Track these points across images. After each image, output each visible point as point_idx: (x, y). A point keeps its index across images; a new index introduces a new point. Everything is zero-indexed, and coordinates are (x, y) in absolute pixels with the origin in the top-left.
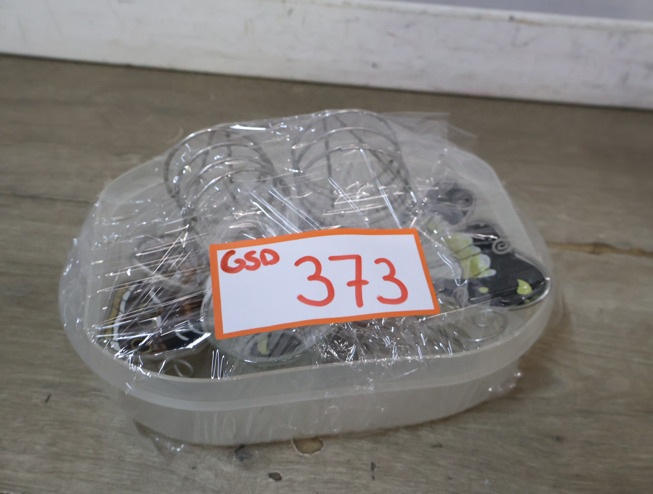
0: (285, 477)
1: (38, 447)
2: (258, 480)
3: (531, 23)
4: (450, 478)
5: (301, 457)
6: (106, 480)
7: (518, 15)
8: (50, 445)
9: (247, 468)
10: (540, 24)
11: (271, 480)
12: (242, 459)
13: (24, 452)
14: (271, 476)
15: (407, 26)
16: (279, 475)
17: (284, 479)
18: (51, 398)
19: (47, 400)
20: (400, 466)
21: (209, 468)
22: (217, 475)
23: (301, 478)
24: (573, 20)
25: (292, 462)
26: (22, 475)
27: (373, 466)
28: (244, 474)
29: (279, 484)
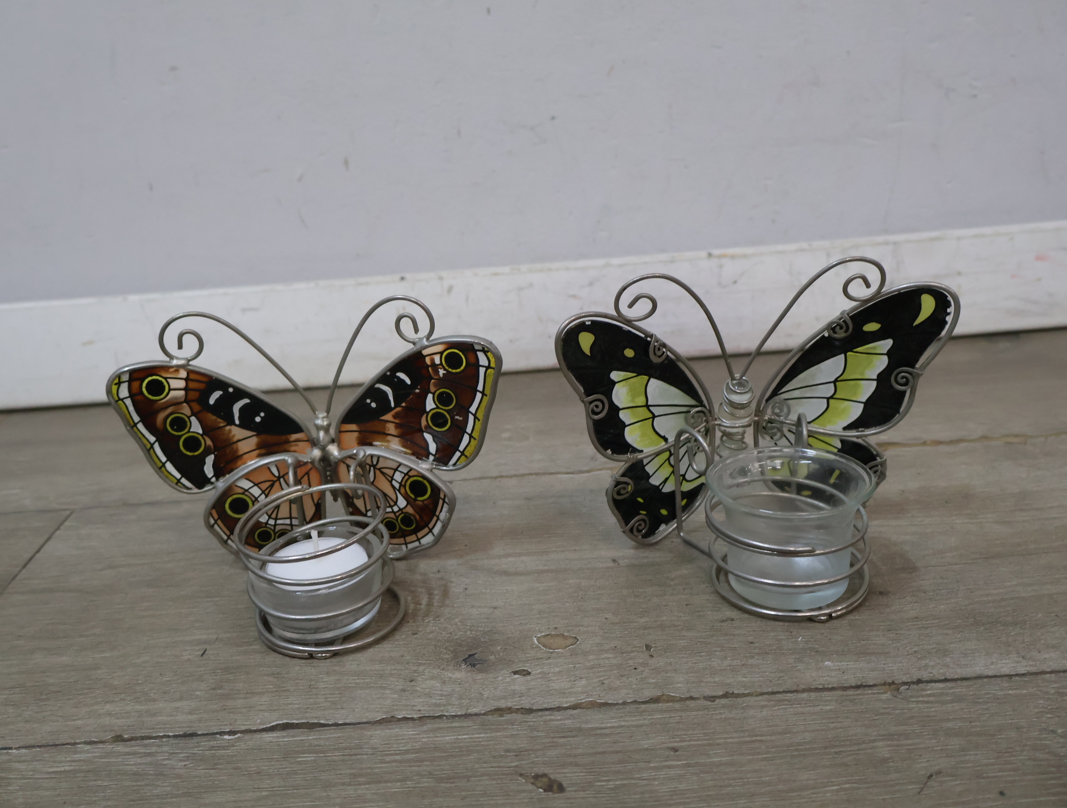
0: (535, 671)
1: (198, 693)
2: (500, 678)
3: (733, 257)
4: (752, 643)
5: (552, 653)
6: (297, 706)
7: (716, 252)
8: (214, 689)
9: (481, 671)
10: (745, 256)
11: (516, 676)
12: (474, 665)
13: (181, 699)
14: (515, 673)
15: (591, 284)
16: (527, 671)
17: (533, 673)
18: (207, 652)
19: (202, 655)
20: (682, 643)
21: (432, 678)
22: (444, 683)
23: (557, 669)
24: (780, 247)
25: (541, 658)
26: (180, 718)
27: (648, 647)
28: (479, 676)
29: (528, 678)
